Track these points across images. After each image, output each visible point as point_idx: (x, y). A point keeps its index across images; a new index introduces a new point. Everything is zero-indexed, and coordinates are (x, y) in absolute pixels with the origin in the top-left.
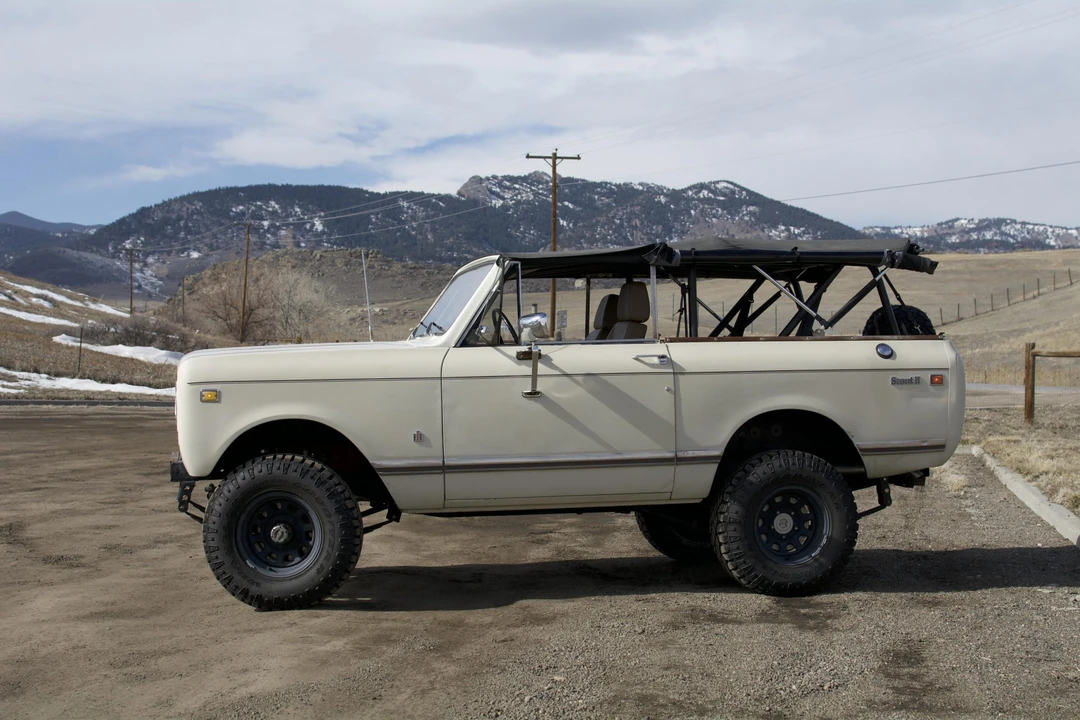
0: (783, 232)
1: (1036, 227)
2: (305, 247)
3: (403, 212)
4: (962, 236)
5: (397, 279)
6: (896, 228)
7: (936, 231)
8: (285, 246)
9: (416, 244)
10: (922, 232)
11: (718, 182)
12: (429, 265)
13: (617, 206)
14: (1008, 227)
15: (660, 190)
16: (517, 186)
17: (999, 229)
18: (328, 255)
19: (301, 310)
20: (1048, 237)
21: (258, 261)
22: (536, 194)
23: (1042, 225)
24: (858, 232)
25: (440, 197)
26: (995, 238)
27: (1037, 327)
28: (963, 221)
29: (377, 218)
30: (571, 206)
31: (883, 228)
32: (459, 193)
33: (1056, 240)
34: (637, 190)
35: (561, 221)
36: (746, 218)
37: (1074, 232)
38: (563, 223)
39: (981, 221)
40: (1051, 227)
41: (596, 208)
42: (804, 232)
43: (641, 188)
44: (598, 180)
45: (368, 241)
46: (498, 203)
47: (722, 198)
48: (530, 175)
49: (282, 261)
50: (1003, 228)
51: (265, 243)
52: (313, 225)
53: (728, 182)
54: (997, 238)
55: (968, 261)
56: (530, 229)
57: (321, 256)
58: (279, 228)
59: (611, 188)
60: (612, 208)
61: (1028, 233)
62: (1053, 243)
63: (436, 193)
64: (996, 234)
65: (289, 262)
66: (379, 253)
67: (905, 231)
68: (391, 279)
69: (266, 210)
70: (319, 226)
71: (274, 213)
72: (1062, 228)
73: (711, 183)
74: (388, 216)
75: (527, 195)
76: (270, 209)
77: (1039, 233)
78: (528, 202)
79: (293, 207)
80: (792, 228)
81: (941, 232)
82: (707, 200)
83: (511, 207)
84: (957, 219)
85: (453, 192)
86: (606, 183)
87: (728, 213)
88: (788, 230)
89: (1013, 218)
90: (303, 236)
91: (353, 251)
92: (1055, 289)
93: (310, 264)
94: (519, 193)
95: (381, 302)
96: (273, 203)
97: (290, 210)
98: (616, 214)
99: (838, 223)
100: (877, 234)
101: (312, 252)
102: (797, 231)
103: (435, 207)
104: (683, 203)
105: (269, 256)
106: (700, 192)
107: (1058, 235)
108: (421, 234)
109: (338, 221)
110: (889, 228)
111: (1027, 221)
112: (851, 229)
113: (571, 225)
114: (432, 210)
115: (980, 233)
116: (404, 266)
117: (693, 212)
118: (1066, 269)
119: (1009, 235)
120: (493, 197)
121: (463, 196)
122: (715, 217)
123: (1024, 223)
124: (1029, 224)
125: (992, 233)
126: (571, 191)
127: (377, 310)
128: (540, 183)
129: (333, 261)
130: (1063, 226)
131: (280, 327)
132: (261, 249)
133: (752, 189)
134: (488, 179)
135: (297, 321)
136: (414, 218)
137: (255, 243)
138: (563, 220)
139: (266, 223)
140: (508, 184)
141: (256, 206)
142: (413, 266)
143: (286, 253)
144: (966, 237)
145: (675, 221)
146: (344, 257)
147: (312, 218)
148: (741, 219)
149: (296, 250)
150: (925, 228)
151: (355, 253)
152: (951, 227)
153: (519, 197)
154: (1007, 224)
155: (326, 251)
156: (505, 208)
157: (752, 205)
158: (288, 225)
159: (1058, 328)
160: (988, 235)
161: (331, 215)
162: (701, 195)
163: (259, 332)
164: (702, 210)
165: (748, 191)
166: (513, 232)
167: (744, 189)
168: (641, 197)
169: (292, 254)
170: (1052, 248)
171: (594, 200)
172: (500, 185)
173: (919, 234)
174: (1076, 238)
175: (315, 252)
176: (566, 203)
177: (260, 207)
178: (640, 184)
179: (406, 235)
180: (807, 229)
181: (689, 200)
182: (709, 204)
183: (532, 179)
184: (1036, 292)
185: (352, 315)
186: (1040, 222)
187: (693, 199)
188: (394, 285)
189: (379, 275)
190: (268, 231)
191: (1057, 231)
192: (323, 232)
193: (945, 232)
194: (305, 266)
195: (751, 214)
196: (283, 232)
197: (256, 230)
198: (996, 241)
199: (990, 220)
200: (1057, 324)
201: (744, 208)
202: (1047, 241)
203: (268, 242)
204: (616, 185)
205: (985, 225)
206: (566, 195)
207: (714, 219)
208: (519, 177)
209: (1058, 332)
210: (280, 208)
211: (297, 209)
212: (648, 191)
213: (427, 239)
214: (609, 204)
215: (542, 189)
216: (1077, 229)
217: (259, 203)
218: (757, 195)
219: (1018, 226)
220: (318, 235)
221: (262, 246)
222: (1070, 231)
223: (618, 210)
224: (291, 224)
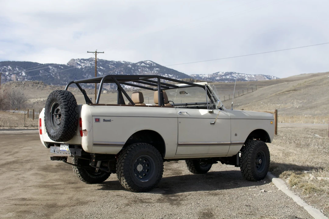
0: (167, 76)
1: (242, 75)
2: (20, 81)
3: (50, 70)
4: (220, 77)
5: (48, 90)
6: (201, 75)
7: (212, 76)
8: (13, 80)
9: (54, 80)
10: (208, 76)
11: (147, 61)
12: (58, 86)
13: (116, 68)
14: (234, 75)
15: (129, 63)
16: (85, 62)
17: (231, 75)
18: (26, 83)
19: (18, 100)
20: (245, 78)
21: (5, 85)
22: (91, 64)
23: (244, 74)
24: (189, 76)
25: (61, 65)
26: (230, 78)
27: (243, 104)
28: (220, 73)
29: (42, 72)
30: (102, 68)
31: (197, 75)
32: (68, 64)
33: (248, 79)
34: (122, 63)
35: (99, 72)
36: (155, 72)
37: (253, 76)
38: (100, 73)
39: (226, 73)
40: (246, 74)
41: (110, 69)
42: (173, 76)
43: (123, 63)
44: (110, 60)
45: (40, 78)
46: (80, 67)
47: (148, 66)
48: (90, 58)
49: (12, 85)
50: (232, 75)
51: (7, 79)
52: (22, 74)
53: (150, 61)
54: (231, 78)
55: (222, 85)
56: (90, 75)
57: (24, 83)
58: (11, 75)
59: (114, 63)
60: (115, 69)
61: (240, 76)
62: (247, 79)
63: (60, 64)
64: (230, 77)
65: (14, 85)
66: (42, 82)
67: (203, 76)
68: (46, 90)
69: (7, 69)
70: (24, 74)
71: (10, 70)
72: (250, 75)
73: (145, 61)
74: (46, 71)
75: (88, 64)
76: (9, 69)
77: (243, 77)
78: (89, 67)
79: (16, 68)
80: (169, 75)
81: (214, 76)
82: (144, 67)
83: (83, 68)
84: (219, 72)
85: (66, 64)
86: (113, 61)
87: (150, 70)
88: (168, 75)
89: (235, 72)
90: (19, 77)
91: (34, 82)
92: (248, 93)
93: (21, 86)
94: (86, 64)
95: (43, 97)
96: (9, 67)
97: (15, 69)
98: (116, 71)
99: (183, 73)
100: (195, 77)
101: (21, 82)
102: (171, 76)
103: (60, 68)
104: (136, 67)
105: (8, 83)
106: (141, 64)
107: (249, 77)
108: (56, 76)
109: (30, 72)
110: (198, 75)
111: (239, 73)
112: (187, 75)
113: (102, 74)
114: (59, 69)
115: (225, 76)
116: (50, 87)
117: (139, 70)
118: (251, 87)
119: (234, 77)
120: (78, 65)
121: (69, 65)
122: (146, 71)
123: (238, 73)
124: (240, 74)
125: (229, 76)
126: (102, 63)
127: (42, 100)
128: (92, 61)
129: (28, 85)
130: (250, 74)
131: (11, 105)
132: (6, 81)
133: (157, 63)
134: (76, 59)
135: (16, 103)
136: (53, 72)
137: (4, 79)
138: (100, 72)
139: (7, 73)
140: (82, 61)
141: (4, 68)
142: (53, 86)
143: (13, 82)
144: (221, 78)
145: (134, 73)
146: (32, 84)
147: (21, 71)
148: (154, 72)
149: (16, 81)
150: (209, 75)
151: (35, 82)
152: (217, 75)
153: (86, 65)
154: (234, 74)
155: (26, 82)
156: (82, 68)
157: (157, 68)
158: (14, 74)
159: (249, 105)
160: (228, 77)
161: (27, 70)
162: (142, 65)
163: (4, 107)
164: (142, 70)
165: (156, 64)
166: (84, 76)
167: (155, 63)
168: (124, 65)
169: (15, 83)
170: (247, 81)
171: (109, 66)
172: (80, 62)
173: (207, 77)
174: (254, 78)
175: (23, 82)
176: (101, 67)
177: (5, 68)
178: (123, 61)
179: (51, 77)
180: (174, 75)
181: (138, 66)
182: (144, 68)
183: (90, 60)
184: (242, 94)
185: (34, 101)
186: (244, 73)
187: (139, 66)
188: (48, 92)
189: (43, 89)
190: (8, 75)
191: (248, 76)
192: (25, 76)
193: (215, 76)
194: (19, 86)
195: (157, 70)
196: (12, 76)
197: (4, 75)
198: (230, 79)
199: (228, 73)
200: (249, 103)
201: (155, 68)
202: (245, 79)
203: (8, 79)
204: (116, 62)
205: (227, 74)
206: (100, 65)
207: (146, 72)
208: (86, 59)
209: (249, 106)
210: (12, 68)
211: (17, 69)
212: (126, 64)
213: (58, 78)
214: (114, 68)
215: (93, 63)
216: (254, 75)
217: (5, 67)
218: (159, 65)
219: (237, 74)
220: (23, 76)
221: (6, 80)
222: (252, 76)
223: (116, 69)
224: (15, 73)
